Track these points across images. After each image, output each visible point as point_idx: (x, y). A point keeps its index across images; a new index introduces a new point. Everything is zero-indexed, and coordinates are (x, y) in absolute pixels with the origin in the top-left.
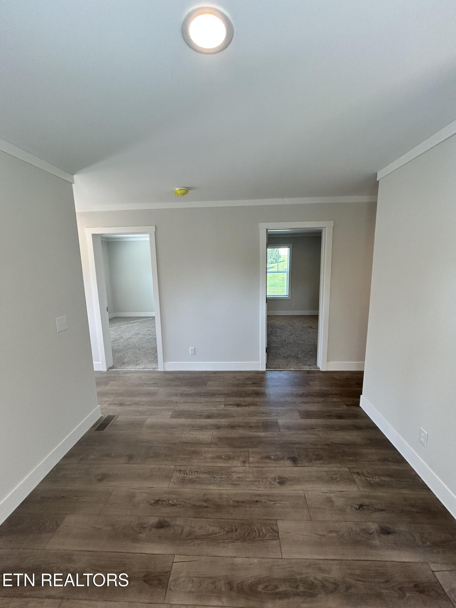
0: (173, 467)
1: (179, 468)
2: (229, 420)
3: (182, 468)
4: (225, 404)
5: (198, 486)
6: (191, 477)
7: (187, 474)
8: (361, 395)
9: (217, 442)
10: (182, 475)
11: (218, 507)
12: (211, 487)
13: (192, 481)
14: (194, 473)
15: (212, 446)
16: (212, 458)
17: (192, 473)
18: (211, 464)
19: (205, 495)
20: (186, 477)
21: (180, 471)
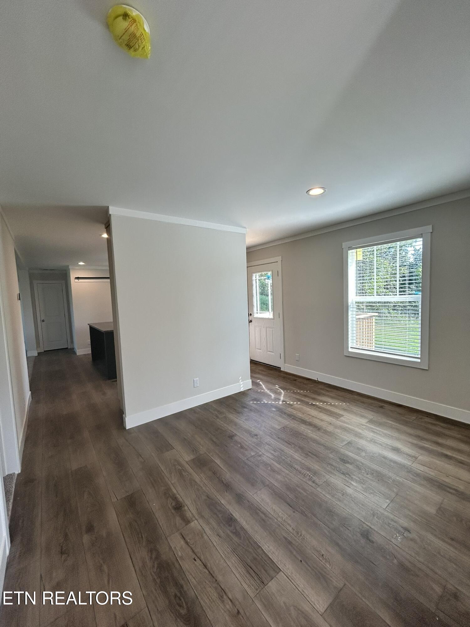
0: (318, 489)
1: (314, 485)
2: (219, 497)
3: (310, 483)
4: (187, 525)
5: (307, 464)
6: (308, 473)
7: (310, 476)
8: (123, 415)
9: (259, 483)
10: (314, 478)
11: (302, 448)
12: (297, 458)
13: (309, 469)
14: (303, 473)
15: (267, 483)
16: (279, 474)
17: (305, 474)
18: (284, 470)
19: (306, 458)
20: (311, 474)
21: (314, 482)
